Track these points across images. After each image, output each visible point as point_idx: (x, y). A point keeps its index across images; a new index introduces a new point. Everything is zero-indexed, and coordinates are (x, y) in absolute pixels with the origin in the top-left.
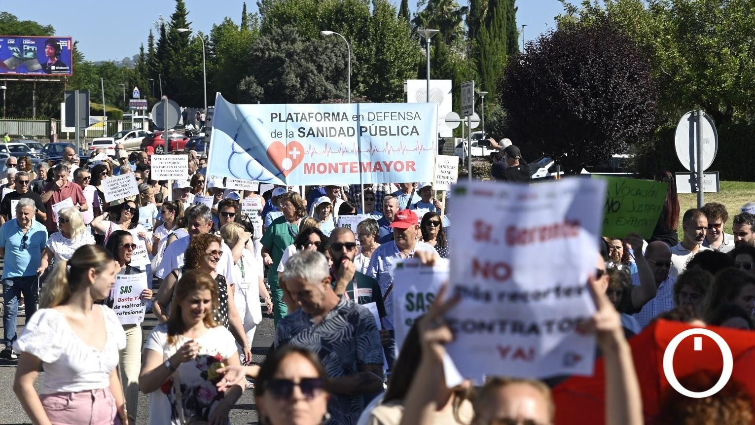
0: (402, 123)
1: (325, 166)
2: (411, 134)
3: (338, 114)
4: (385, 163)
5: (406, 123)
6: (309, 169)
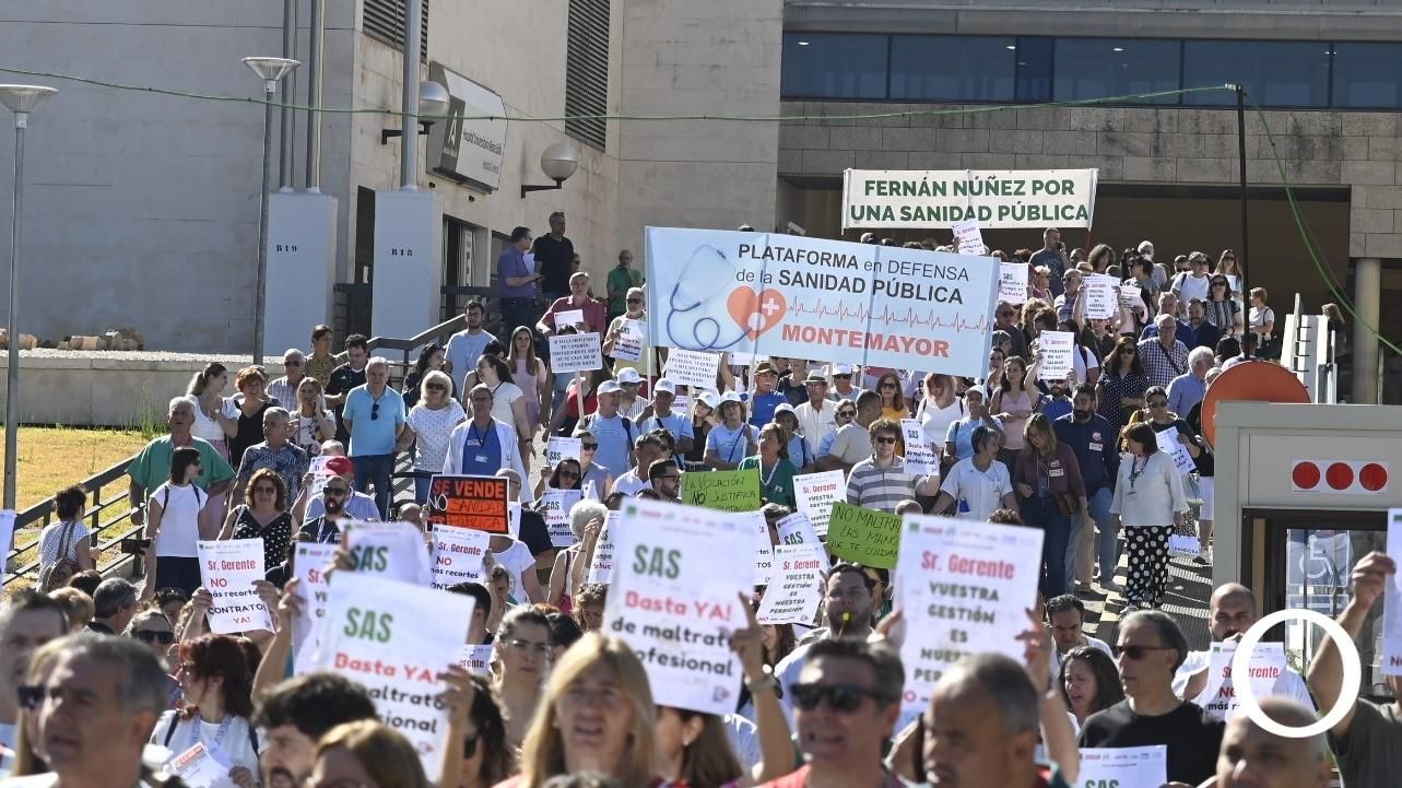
0: (937, 282)
1: (813, 330)
2: (950, 301)
3: (844, 256)
4: (903, 338)
5: (945, 282)
6: (790, 333)
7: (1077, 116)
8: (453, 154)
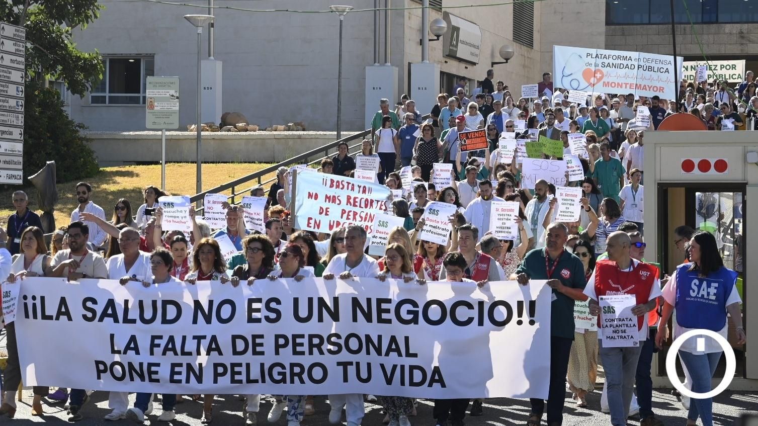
0: (660, 66)
1: (615, 83)
2: (665, 73)
3: (626, 57)
4: (648, 86)
5: (663, 66)
6: (606, 84)
7: (728, 28)
8: (454, 49)
